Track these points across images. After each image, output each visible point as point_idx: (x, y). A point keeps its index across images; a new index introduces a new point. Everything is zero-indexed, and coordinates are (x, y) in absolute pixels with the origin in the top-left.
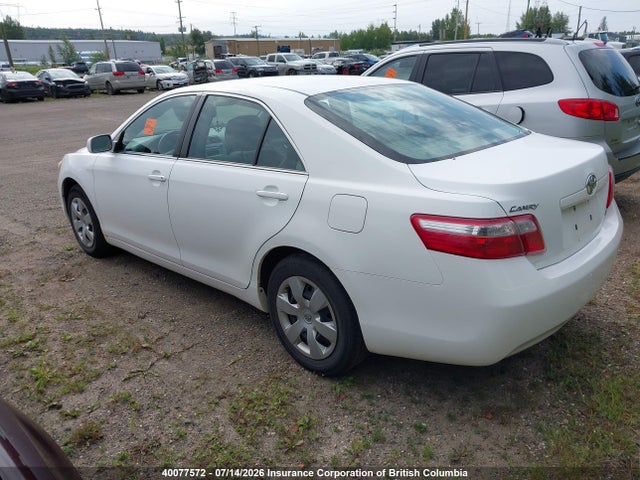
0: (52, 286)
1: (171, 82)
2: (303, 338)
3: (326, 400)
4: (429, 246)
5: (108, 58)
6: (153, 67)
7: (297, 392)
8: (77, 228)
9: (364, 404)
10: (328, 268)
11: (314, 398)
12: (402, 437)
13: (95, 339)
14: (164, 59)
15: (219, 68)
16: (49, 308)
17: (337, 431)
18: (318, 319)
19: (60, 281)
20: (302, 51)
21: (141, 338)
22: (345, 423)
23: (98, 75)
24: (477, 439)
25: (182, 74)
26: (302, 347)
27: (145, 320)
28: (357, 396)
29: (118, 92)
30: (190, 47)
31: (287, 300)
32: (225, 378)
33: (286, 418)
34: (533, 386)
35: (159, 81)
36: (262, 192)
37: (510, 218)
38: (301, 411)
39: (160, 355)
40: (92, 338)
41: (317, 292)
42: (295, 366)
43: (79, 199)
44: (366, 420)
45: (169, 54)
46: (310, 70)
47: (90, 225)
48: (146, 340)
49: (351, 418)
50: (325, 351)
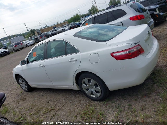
0: (21, 103)
1: (30, 44)
2: (92, 93)
3: (104, 106)
4: (118, 60)
5: (11, 43)
6: (24, 42)
7: (95, 107)
8: (22, 86)
9: (113, 104)
10: (93, 73)
11: (100, 107)
12: (126, 109)
13: (38, 112)
14: (25, 39)
15: (41, 37)
16: (22, 108)
17: (110, 113)
18: (94, 87)
19: (22, 101)
20: (60, 27)
21: (50, 107)
22: (111, 110)
23: (11, 48)
24: (145, 103)
25: (32, 41)
26: (92, 96)
27: (49, 103)
28: (111, 103)
29: (17, 51)
30: (31, 34)
31: (85, 85)
32: (76, 110)
33: (96, 114)
34: (152, 86)
35: (26, 45)
36: (70, 61)
37: (134, 47)
38: (99, 111)
39: (57, 110)
40: (37, 112)
41: (92, 80)
42: (92, 101)
43: (20, 79)
44: (115, 108)
45: (26, 37)
46: (63, 31)
47: (25, 84)
48: (52, 108)
49: (112, 109)
50: (99, 95)
